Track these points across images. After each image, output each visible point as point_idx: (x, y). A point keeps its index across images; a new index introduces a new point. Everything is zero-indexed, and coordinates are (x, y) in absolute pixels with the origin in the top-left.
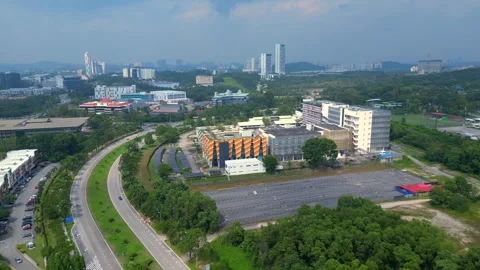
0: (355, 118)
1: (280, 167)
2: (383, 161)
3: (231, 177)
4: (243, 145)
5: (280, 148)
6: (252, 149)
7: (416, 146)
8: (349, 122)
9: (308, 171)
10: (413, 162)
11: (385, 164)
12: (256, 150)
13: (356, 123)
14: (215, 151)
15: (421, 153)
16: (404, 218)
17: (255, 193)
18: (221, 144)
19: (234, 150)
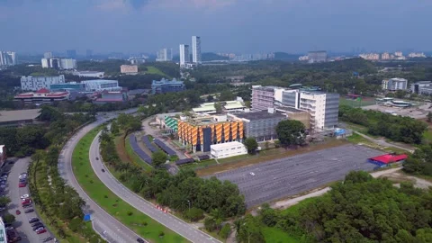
0: (311, 101)
1: (259, 148)
2: (338, 137)
3: (219, 160)
4: (223, 130)
5: (254, 131)
6: (231, 132)
7: (355, 123)
8: (305, 105)
9: (282, 150)
10: (362, 137)
11: (341, 140)
12: (234, 134)
13: (313, 105)
14: (199, 137)
15: (362, 128)
16: (394, 185)
17: (253, 174)
18: (204, 130)
19: (215, 135)
